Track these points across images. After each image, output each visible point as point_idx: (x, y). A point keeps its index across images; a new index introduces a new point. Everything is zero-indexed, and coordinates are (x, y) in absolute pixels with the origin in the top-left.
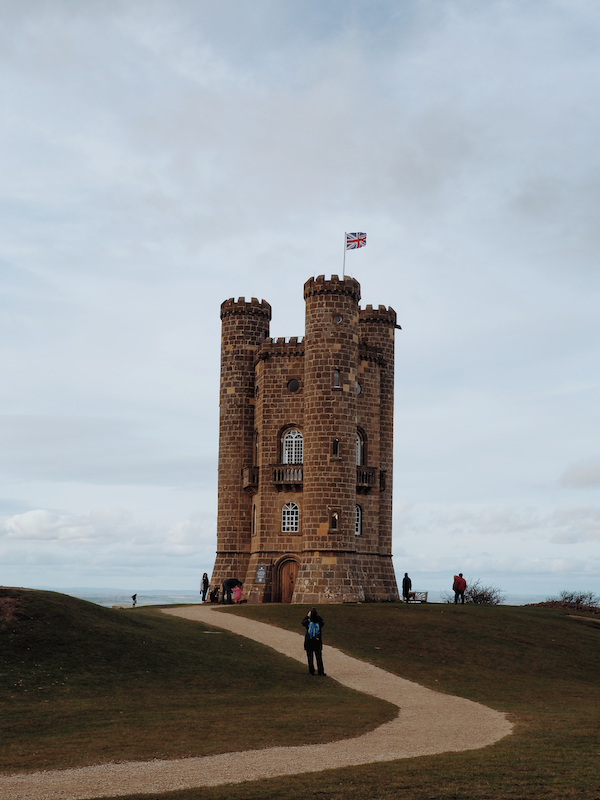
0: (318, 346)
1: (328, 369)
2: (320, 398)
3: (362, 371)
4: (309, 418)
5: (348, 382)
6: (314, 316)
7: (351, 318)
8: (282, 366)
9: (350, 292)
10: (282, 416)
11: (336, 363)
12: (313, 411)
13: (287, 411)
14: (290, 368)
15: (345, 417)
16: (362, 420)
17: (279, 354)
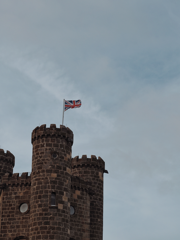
0: (40, 176)
1: (47, 192)
2: (41, 214)
3: (76, 198)
4: (32, 230)
5: (62, 202)
6: (37, 154)
7: (65, 155)
8: (15, 193)
9: (64, 137)
10: (15, 231)
11: (53, 187)
12: (35, 224)
13: (18, 227)
14: (21, 195)
15: (59, 229)
16: (76, 233)
17: (14, 185)
